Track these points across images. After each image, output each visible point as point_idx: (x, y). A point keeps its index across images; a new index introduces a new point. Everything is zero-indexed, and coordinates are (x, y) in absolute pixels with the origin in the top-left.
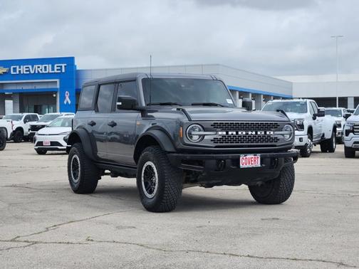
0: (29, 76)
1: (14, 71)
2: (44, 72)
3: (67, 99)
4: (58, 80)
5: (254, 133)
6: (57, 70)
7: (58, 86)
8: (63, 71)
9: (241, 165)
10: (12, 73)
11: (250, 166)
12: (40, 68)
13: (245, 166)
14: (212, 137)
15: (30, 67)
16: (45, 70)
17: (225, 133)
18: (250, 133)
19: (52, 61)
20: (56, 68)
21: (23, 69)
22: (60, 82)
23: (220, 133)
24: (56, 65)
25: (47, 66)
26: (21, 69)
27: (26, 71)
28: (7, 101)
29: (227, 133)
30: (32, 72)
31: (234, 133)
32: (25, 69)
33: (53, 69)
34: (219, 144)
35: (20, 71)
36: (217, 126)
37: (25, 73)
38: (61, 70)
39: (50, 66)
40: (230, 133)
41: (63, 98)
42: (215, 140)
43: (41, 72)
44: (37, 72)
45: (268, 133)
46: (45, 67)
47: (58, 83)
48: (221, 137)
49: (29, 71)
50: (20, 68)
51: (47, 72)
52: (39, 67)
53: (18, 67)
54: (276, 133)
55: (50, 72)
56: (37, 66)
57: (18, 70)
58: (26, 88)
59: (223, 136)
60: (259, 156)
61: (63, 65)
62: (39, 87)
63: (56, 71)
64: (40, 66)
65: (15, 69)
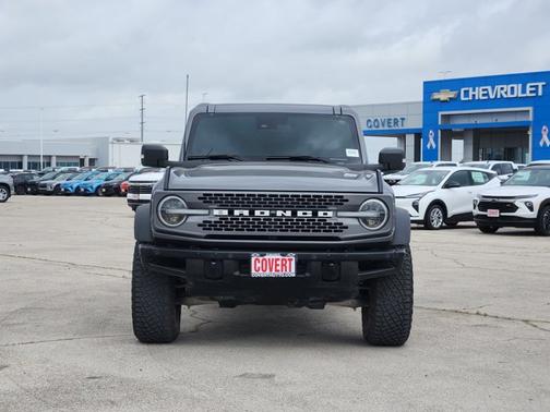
0: (487, 102)
1: (465, 96)
2: (509, 95)
3: (545, 138)
4: (530, 109)
5: (289, 213)
6: (531, 92)
7: (531, 118)
8: (540, 93)
9: (253, 271)
10: (463, 98)
11: (273, 274)
12: (504, 91)
13: (261, 274)
14: (200, 220)
15: (489, 88)
16: (512, 93)
17: (225, 212)
18: (279, 213)
19: (523, 79)
20: (528, 89)
21: (479, 93)
22: (534, 111)
23: (216, 212)
24: (529, 85)
25: (515, 86)
26: (476, 93)
27: (484, 95)
28: (454, 141)
29: (231, 213)
30: (492, 97)
31: (246, 213)
32: (482, 93)
33: (524, 91)
34: (213, 232)
35: (474, 96)
36: (209, 199)
37: (481, 98)
38: (536, 91)
39: (520, 85)
40: (237, 213)
41: (538, 136)
42: (205, 225)
43: (505, 96)
44: (499, 96)
45: (321, 214)
46: (512, 88)
47: (531, 112)
48: (217, 219)
49: (487, 94)
50: (474, 90)
51: (515, 95)
52: (502, 89)
53: (471, 89)
54: (339, 214)
55: (520, 95)
56: (500, 86)
57: (471, 93)
58: (481, 121)
59: (223, 218)
60: (292, 257)
61: (540, 84)
62: (503, 120)
63: (528, 94)
64: (505, 86)
65: (466, 93)
